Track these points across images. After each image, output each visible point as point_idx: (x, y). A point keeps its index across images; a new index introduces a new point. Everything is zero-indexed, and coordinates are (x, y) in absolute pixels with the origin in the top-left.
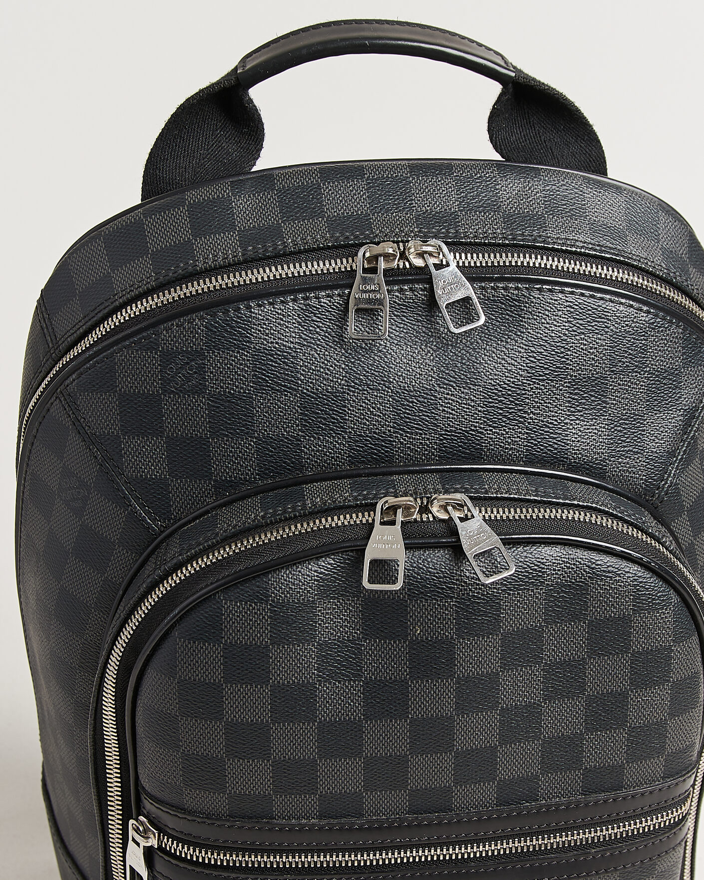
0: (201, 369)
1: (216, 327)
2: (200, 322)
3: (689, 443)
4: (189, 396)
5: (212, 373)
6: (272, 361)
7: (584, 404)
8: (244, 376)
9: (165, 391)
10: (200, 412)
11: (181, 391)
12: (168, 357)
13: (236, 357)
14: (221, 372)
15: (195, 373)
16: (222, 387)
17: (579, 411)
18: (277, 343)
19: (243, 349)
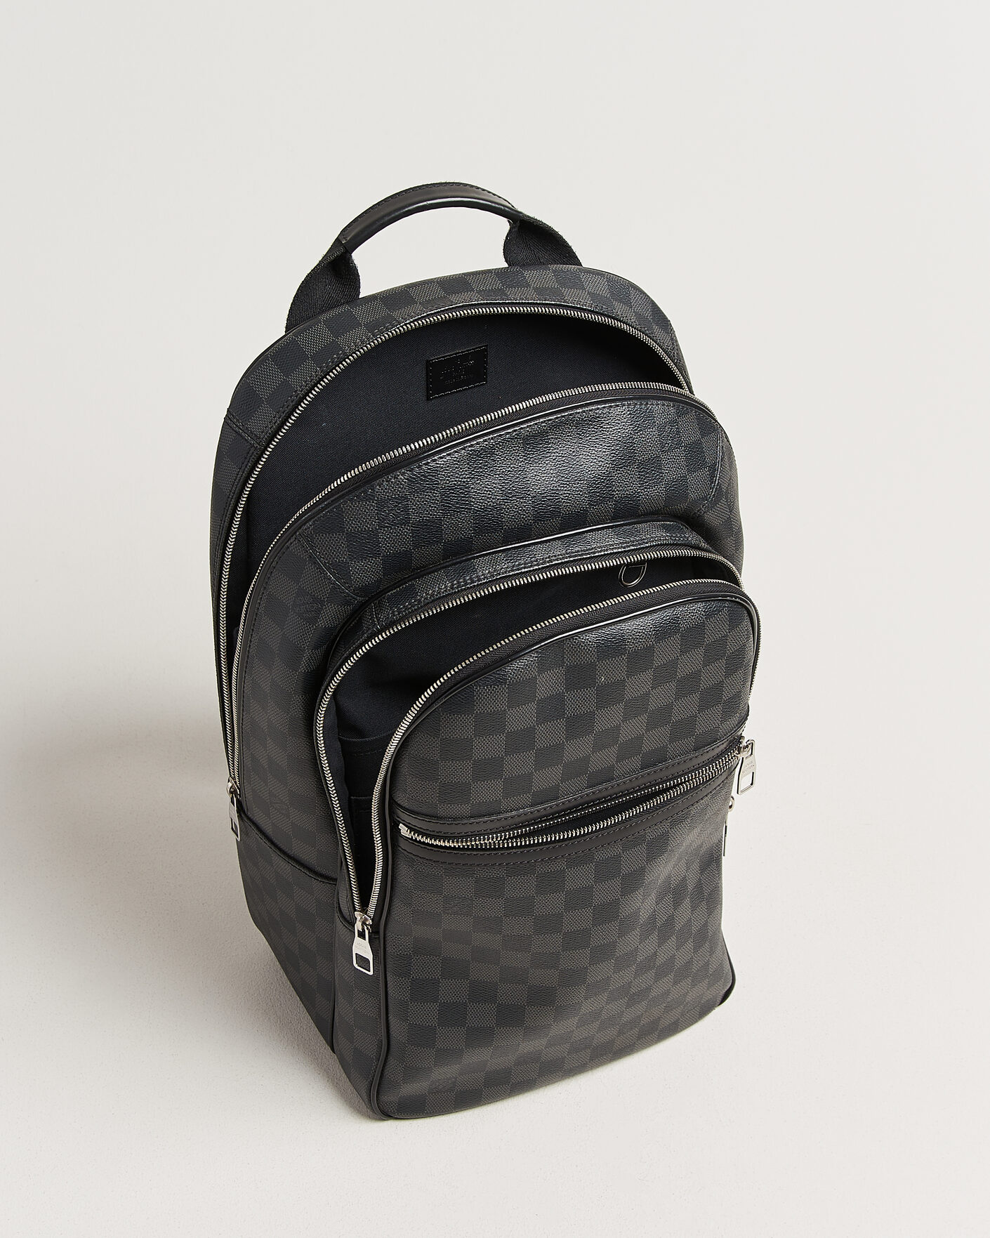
0: (406, 509)
1: (414, 478)
2: (402, 476)
3: (716, 488)
4: (398, 527)
5: (413, 509)
6: (453, 493)
7: (648, 477)
8: (435, 507)
9: (381, 527)
10: (406, 536)
11: (392, 525)
12: (381, 504)
13: (429, 496)
14: (420, 508)
15: (402, 511)
16: (421, 517)
17: (646, 482)
18: (456, 481)
19: (434, 490)
